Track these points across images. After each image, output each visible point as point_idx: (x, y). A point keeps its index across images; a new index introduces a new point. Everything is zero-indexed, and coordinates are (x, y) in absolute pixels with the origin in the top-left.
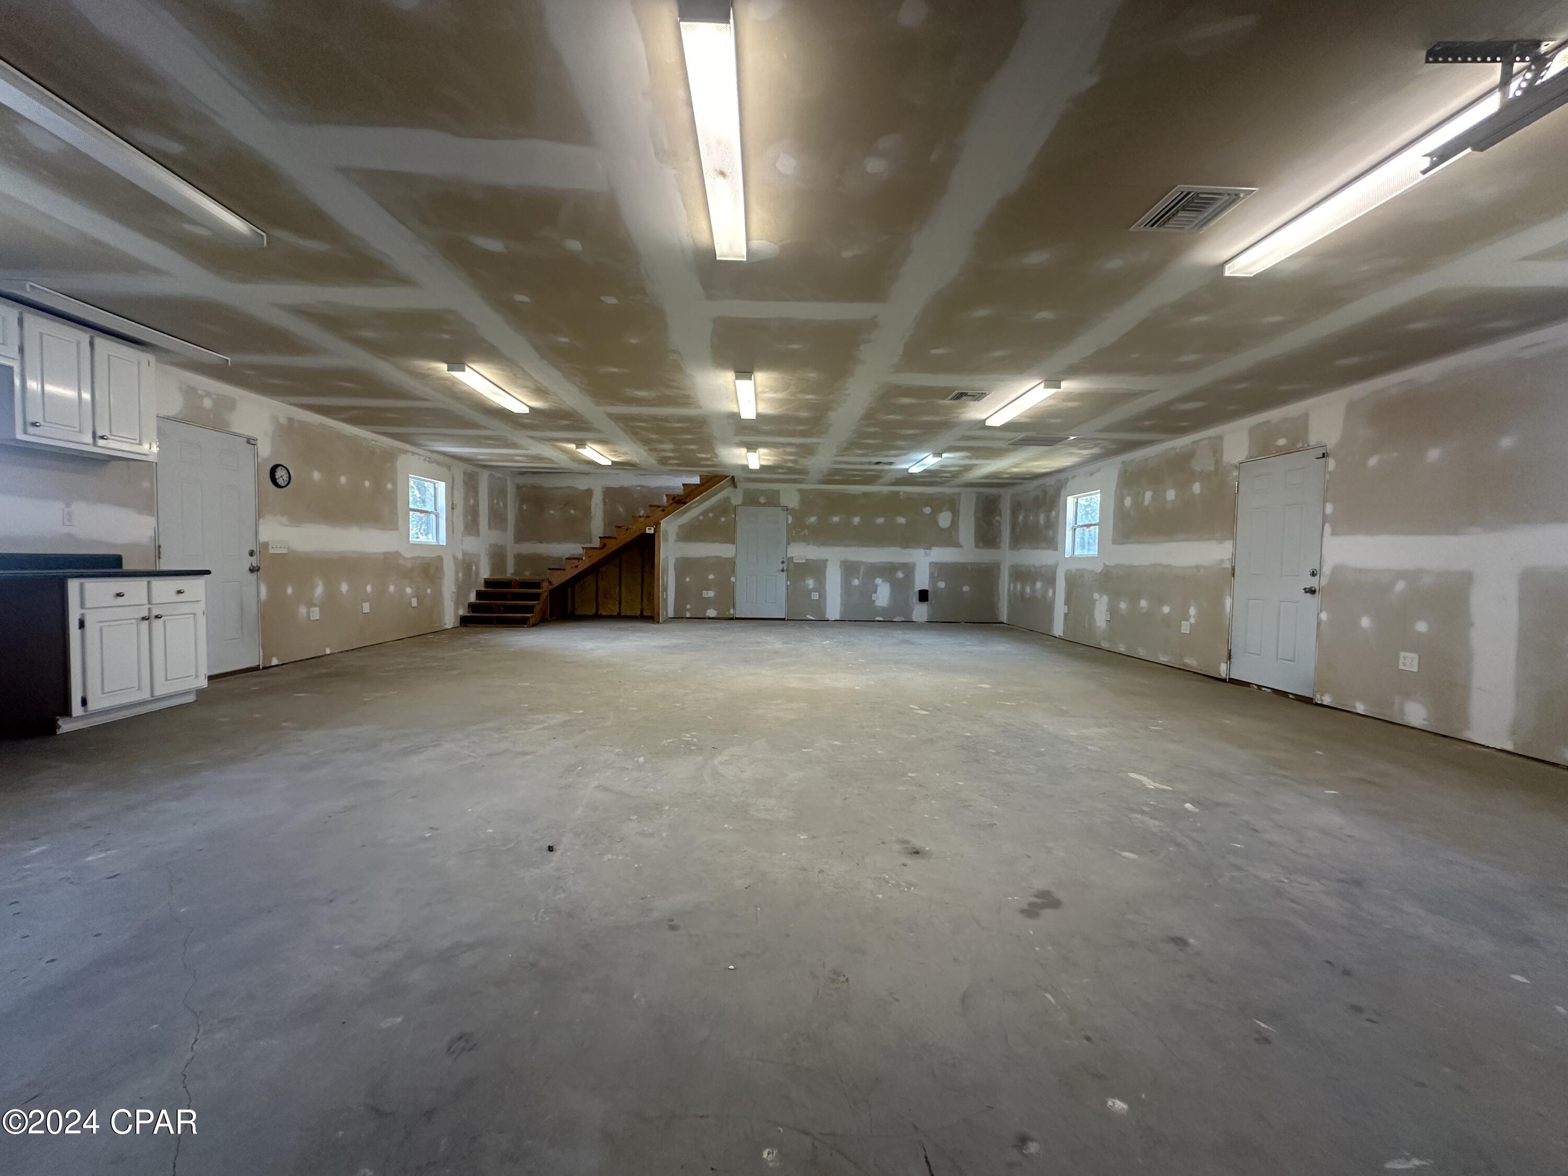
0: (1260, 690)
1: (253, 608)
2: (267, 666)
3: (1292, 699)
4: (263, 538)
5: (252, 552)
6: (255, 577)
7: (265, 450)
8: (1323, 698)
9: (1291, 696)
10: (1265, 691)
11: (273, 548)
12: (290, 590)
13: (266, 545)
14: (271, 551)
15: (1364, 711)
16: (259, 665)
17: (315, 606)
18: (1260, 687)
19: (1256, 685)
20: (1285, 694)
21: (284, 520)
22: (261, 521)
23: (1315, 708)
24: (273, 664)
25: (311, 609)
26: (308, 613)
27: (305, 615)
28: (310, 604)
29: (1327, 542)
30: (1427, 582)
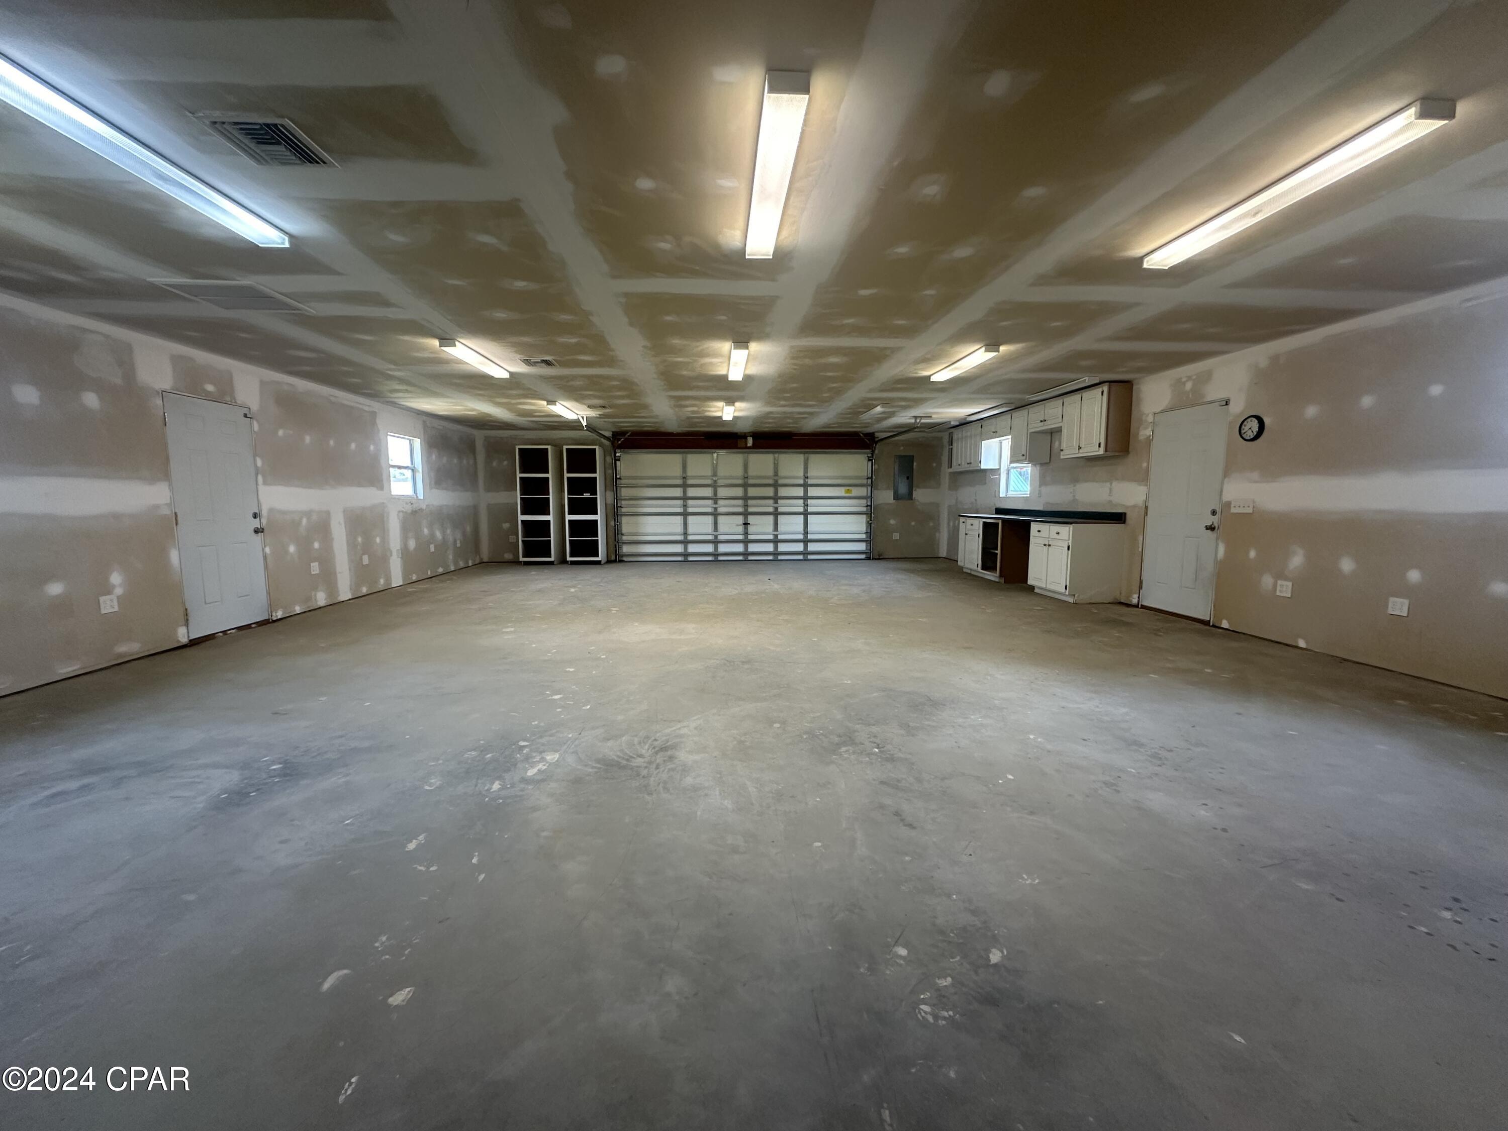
0: (226, 634)
1: (1210, 567)
2: (1217, 625)
3: (255, 627)
4: (1226, 497)
5: (1214, 512)
6: (1215, 535)
7: (1238, 407)
8: (277, 614)
9: (253, 626)
10: (231, 633)
11: (1235, 507)
12: (1252, 554)
13: (1228, 504)
14: (1233, 510)
15: (300, 610)
16: (1210, 621)
17: (1286, 579)
18: (224, 632)
19: (221, 632)
20: (248, 626)
21: (1255, 475)
22: (1226, 480)
23: (276, 624)
24: (1223, 626)
25: (1279, 582)
26: (1275, 585)
27: (1270, 587)
28: (1280, 575)
29: (262, 488)
30: (314, 517)
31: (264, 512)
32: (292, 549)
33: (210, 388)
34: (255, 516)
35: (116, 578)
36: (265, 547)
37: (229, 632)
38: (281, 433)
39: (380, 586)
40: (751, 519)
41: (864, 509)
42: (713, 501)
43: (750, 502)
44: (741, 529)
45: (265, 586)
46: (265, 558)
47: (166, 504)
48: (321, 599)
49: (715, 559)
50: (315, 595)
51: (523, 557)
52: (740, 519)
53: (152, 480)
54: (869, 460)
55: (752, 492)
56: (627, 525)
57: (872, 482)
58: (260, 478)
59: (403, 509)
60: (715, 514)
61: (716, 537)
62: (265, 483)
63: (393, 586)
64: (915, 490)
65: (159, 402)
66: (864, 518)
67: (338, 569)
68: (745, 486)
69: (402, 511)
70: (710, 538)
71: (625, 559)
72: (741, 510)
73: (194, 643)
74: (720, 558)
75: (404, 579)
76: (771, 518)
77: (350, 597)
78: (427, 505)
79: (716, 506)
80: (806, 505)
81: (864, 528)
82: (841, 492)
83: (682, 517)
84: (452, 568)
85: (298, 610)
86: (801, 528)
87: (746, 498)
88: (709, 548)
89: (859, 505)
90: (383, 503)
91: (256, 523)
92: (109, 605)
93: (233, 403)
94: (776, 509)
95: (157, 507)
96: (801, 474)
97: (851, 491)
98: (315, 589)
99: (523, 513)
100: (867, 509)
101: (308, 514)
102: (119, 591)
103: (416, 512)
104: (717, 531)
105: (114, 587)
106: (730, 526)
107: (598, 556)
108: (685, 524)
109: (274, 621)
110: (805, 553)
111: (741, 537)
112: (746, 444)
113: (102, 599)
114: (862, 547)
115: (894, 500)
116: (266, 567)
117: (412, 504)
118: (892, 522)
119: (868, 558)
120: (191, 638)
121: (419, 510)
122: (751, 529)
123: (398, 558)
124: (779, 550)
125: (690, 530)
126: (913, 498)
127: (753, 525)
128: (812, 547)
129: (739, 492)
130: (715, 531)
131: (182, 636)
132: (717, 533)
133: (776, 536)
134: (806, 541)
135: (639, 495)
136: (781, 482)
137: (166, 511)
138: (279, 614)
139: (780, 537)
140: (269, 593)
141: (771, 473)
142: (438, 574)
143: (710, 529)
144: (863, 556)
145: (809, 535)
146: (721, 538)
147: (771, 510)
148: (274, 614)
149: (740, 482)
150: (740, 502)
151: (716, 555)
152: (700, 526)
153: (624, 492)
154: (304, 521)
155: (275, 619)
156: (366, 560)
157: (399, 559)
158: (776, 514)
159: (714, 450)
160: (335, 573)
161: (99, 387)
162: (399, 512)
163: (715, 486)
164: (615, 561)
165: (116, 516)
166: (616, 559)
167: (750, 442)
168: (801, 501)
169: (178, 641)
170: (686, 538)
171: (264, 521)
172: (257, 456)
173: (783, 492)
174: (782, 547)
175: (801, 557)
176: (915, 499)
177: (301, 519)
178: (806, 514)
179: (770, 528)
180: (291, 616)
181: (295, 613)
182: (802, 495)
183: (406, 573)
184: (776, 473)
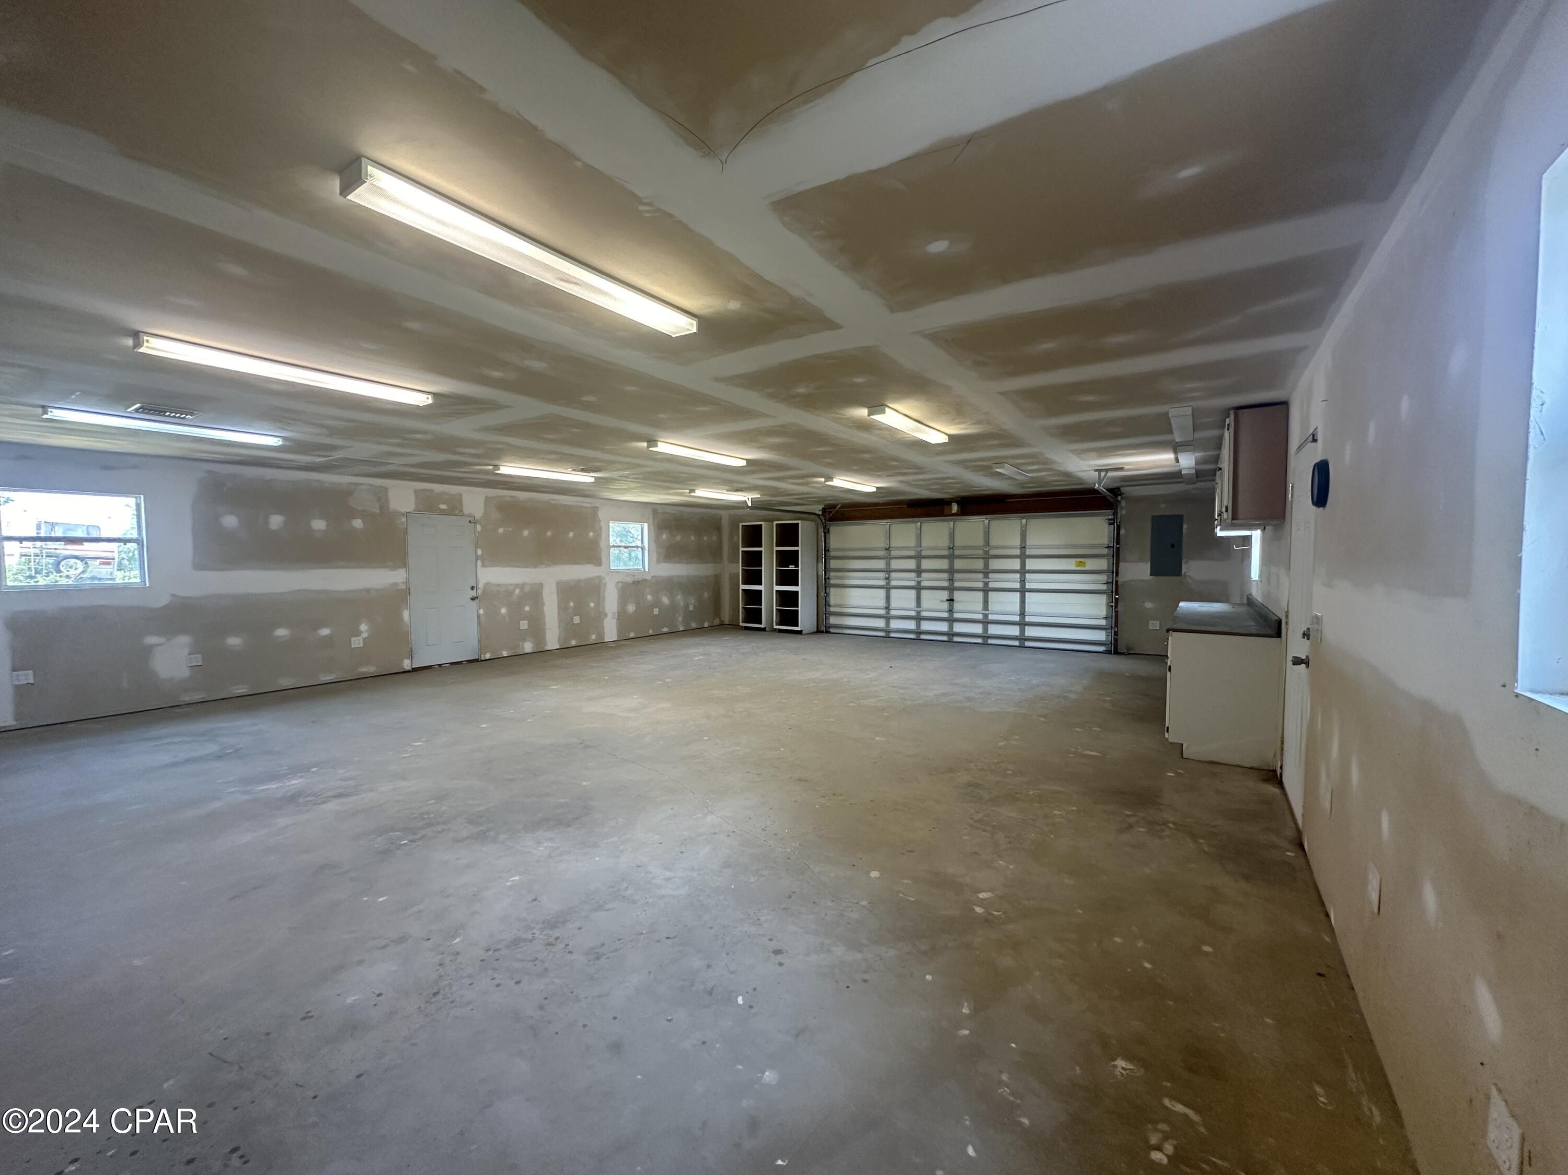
2: (1303, 843)
5: (1308, 633)
6: (1308, 677)
8: (486, 655)
9: (464, 663)
15: (507, 654)
16: (1302, 833)
18: (438, 665)
19: (436, 665)
20: (459, 662)
23: (483, 663)
24: (1306, 847)
25: (1327, 783)
27: (1324, 790)
28: (1328, 771)
29: (480, 570)
30: (527, 588)
31: (481, 586)
32: (503, 611)
33: (443, 507)
34: (472, 588)
35: (363, 627)
36: (480, 609)
37: (444, 665)
38: (501, 530)
39: (591, 641)
40: (957, 595)
41: (1104, 587)
42: (916, 574)
43: (957, 576)
44: (946, 606)
45: (477, 635)
46: (479, 616)
47: (403, 582)
48: (528, 647)
49: (917, 637)
50: (523, 646)
51: (742, 622)
52: (945, 595)
53: (394, 568)
54: (1110, 524)
55: (958, 564)
56: (835, 596)
57: (1116, 553)
58: (479, 562)
59: (623, 580)
60: (918, 588)
61: (919, 612)
62: (483, 566)
63: (605, 641)
64: (1186, 562)
65: (404, 519)
66: (1103, 599)
67: (548, 626)
68: (951, 557)
69: (622, 582)
70: (913, 613)
71: (832, 630)
72: (946, 584)
73: (415, 670)
74: (923, 637)
75: (618, 636)
76: (980, 595)
77: (558, 648)
78: (652, 577)
79: (920, 579)
80: (1023, 581)
81: (1103, 612)
82: (1070, 564)
83: (885, 590)
84: (681, 628)
85: (505, 654)
86: (1017, 608)
87: (951, 571)
88: (911, 625)
89: (1099, 582)
90: (601, 576)
91: (474, 593)
92: (357, 642)
93: (461, 514)
94: (986, 584)
95: (395, 584)
96: (1017, 542)
97: (1084, 563)
98: (525, 640)
99: (745, 583)
100: (1108, 587)
101: (522, 586)
102: (365, 635)
103: (638, 582)
104: (920, 607)
105: (362, 632)
106: (934, 602)
107: (798, 626)
108: (888, 598)
109: (482, 661)
110: (1022, 638)
111: (946, 615)
112: (951, 510)
113: (353, 639)
114: (1101, 636)
115: (1151, 575)
116: (479, 623)
117: (634, 576)
118: (1149, 605)
119: (1108, 652)
120: (413, 667)
121: (643, 580)
122: (957, 606)
123: (613, 619)
124: (989, 632)
125: (893, 604)
126: (1183, 573)
127: (959, 602)
128: (1030, 632)
129: (944, 564)
130: (917, 607)
131: (407, 665)
132: (920, 609)
133: (986, 616)
134: (1022, 624)
135: (846, 567)
136: (993, 552)
137: (403, 587)
138: (488, 656)
139: (991, 617)
140: (479, 641)
141: (981, 542)
142: (662, 633)
143: (913, 604)
144: (1102, 649)
145: (1026, 617)
146: (924, 614)
147: (980, 585)
148: (483, 656)
149: (946, 553)
150: (945, 576)
151: (919, 633)
152: (903, 601)
153: (833, 564)
154: (517, 591)
155: (483, 659)
156: (577, 620)
157: (615, 620)
158: (986, 590)
159: (917, 519)
160: (545, 629)
161: (363, 515)
162: (618, 583)
163: (919, 557)
164: (822, 632)
165: (368, 591)
166: (823, 629)
167: (955, 508)
168: (1018, 576)
169: (404, 668)
170: (888, 613)
171: (480, 592)
172: (478, 547)
173: (995, 564)
174: (993, 630)
175: (1016, 643)
176: (1185, 575)
177: (514, 590)
178: (1023, 591)
179: (980, 607)
180: (499, 658)
181: (502, 656)
182: (1018, 568)
183: (620, 631)
184: (987, 543)
